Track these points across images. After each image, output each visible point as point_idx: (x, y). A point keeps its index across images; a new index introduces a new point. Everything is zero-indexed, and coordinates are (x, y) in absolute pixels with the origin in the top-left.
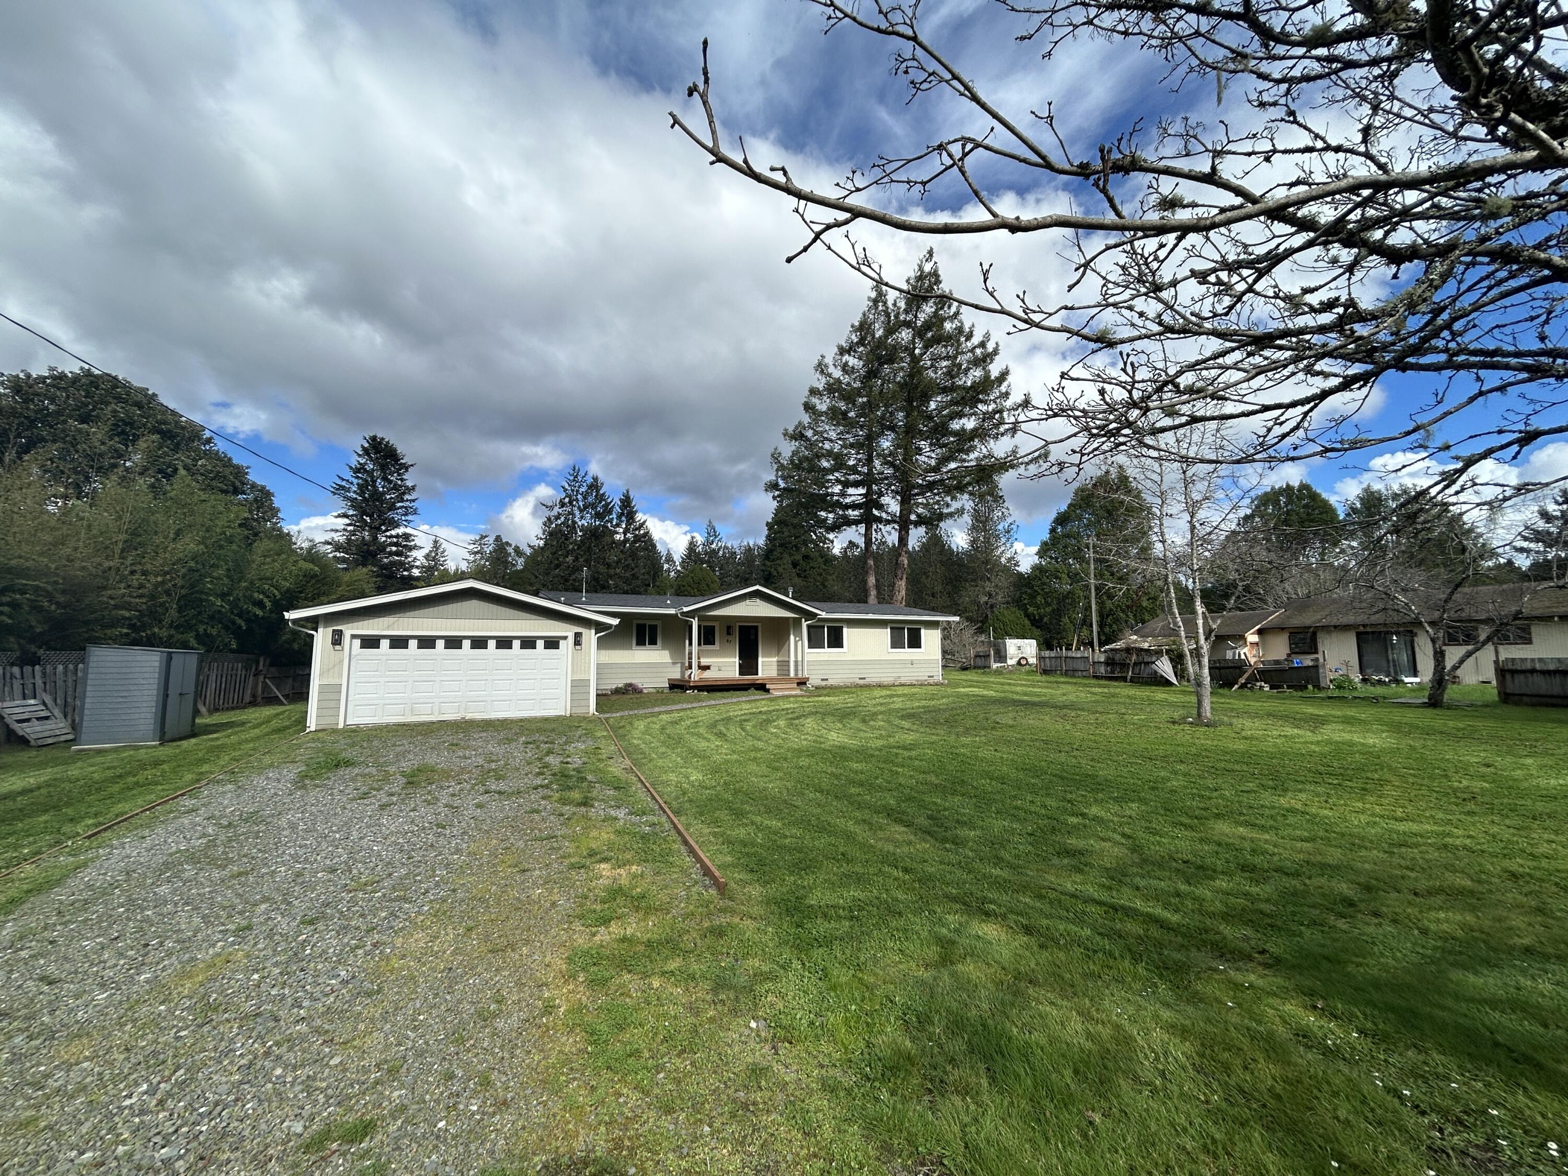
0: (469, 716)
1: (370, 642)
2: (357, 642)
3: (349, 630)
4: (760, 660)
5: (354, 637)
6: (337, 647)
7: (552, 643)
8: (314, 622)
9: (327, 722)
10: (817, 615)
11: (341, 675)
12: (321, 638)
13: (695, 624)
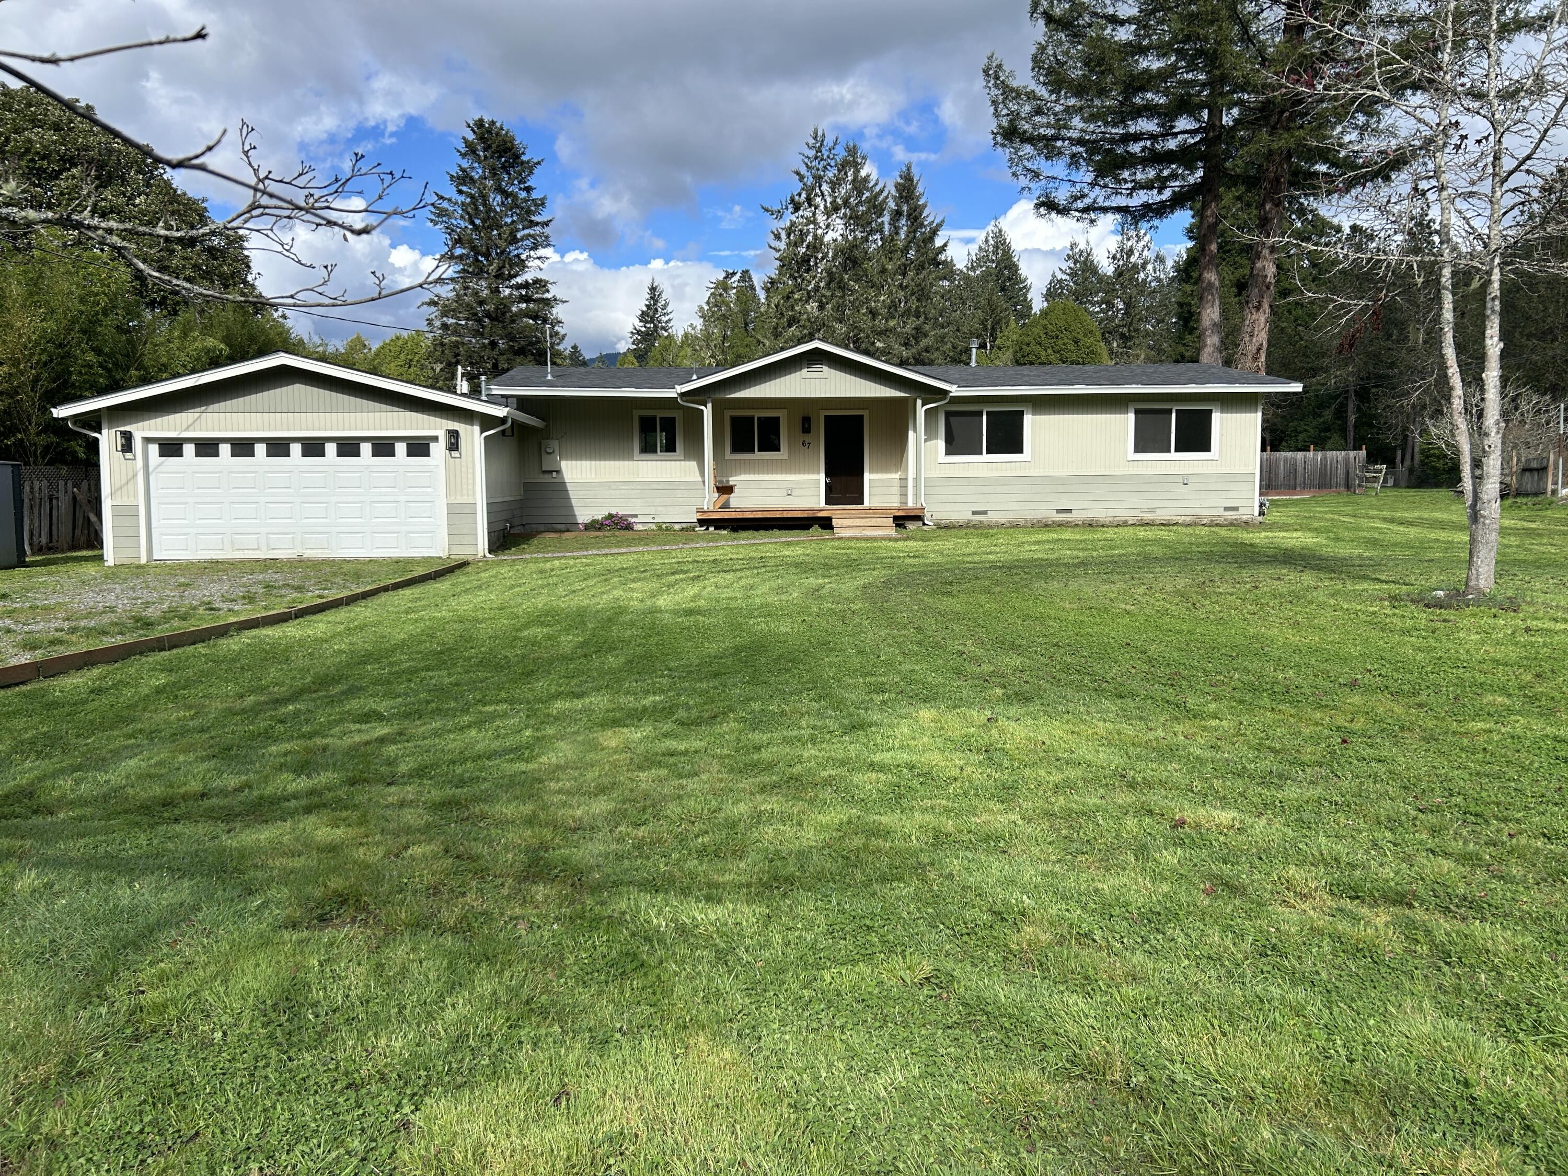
0: (308, 554)
1: (171, 448)
2: (154, 449)
3: (141, 430)
4: (867, 476)
5: (148, 440)
6: (128, 455)
7: (419, 448)
8: (94, 420)
9: (127, 556)
10: (946, 392)
11: (136, 495)
12: (107, 439)
13: (708, 413)
